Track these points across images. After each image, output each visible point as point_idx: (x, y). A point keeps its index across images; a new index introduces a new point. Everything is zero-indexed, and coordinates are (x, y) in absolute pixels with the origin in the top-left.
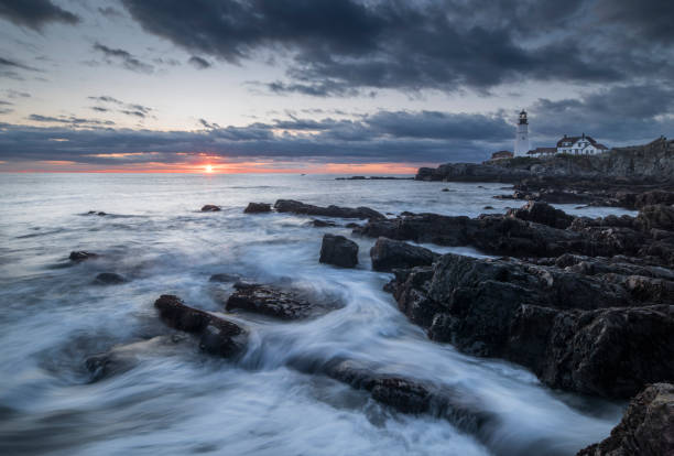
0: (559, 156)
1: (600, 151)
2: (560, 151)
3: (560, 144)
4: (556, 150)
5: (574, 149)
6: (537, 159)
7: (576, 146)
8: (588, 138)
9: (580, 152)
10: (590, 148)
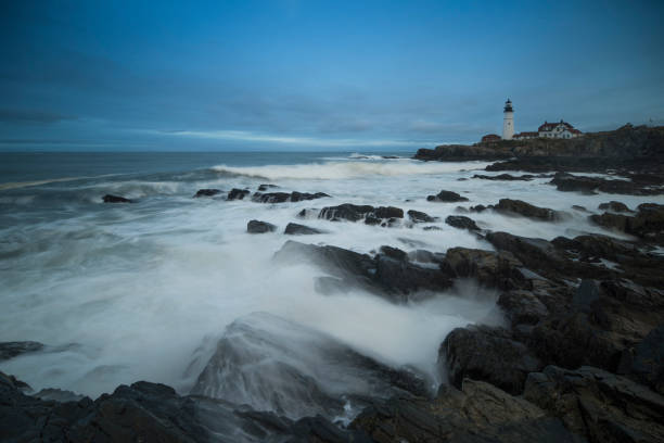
0: (541, 139)
1: (575, 135)
2: (541, 135)
3: (541, 129)
4: (537, 134)
5: (553, 134)
6: (520, 142)
7: (555, 131)
8: (566, 124)
9: (559, 136)
10: (566, 133)
